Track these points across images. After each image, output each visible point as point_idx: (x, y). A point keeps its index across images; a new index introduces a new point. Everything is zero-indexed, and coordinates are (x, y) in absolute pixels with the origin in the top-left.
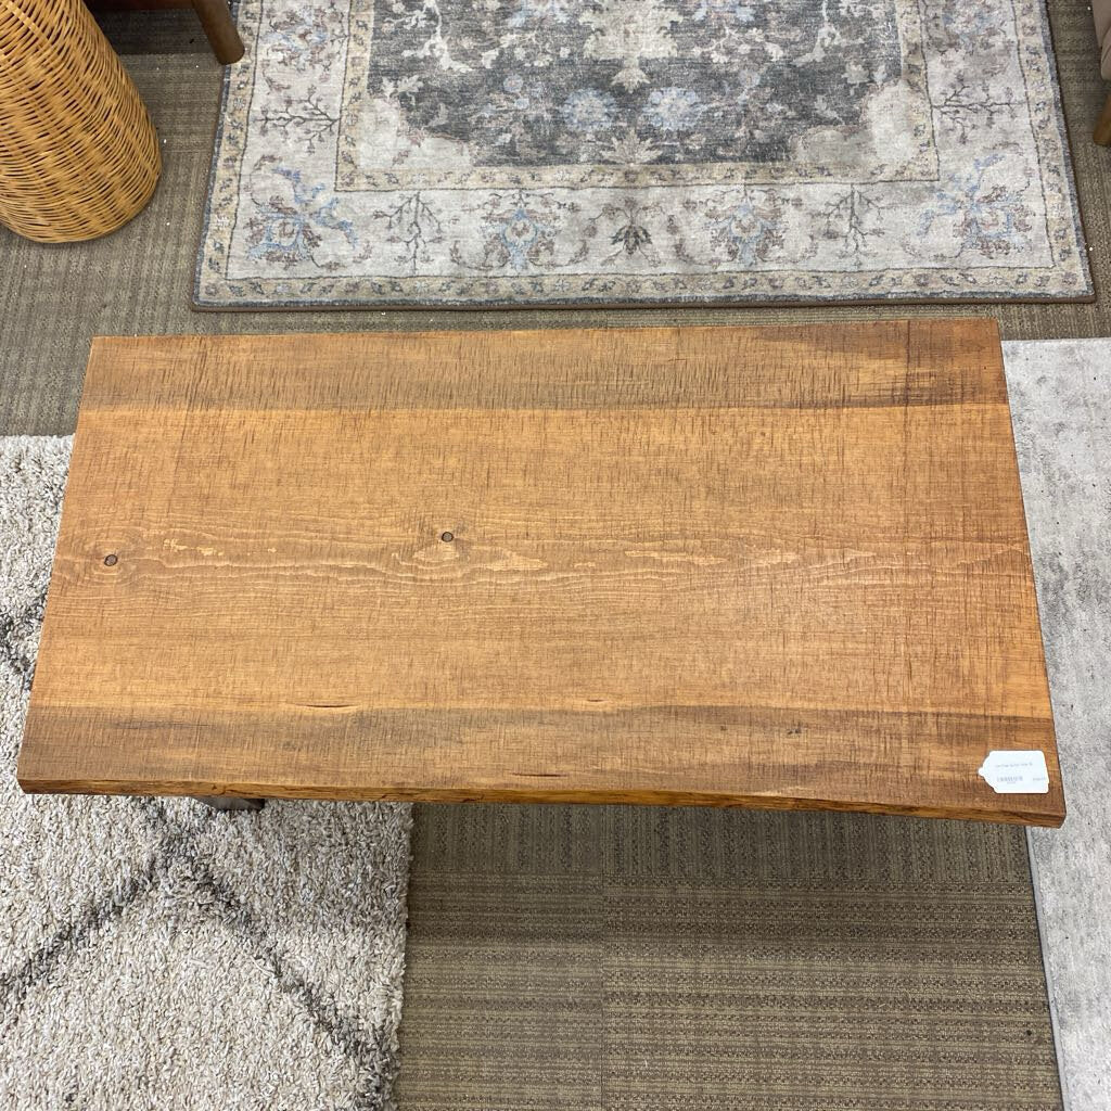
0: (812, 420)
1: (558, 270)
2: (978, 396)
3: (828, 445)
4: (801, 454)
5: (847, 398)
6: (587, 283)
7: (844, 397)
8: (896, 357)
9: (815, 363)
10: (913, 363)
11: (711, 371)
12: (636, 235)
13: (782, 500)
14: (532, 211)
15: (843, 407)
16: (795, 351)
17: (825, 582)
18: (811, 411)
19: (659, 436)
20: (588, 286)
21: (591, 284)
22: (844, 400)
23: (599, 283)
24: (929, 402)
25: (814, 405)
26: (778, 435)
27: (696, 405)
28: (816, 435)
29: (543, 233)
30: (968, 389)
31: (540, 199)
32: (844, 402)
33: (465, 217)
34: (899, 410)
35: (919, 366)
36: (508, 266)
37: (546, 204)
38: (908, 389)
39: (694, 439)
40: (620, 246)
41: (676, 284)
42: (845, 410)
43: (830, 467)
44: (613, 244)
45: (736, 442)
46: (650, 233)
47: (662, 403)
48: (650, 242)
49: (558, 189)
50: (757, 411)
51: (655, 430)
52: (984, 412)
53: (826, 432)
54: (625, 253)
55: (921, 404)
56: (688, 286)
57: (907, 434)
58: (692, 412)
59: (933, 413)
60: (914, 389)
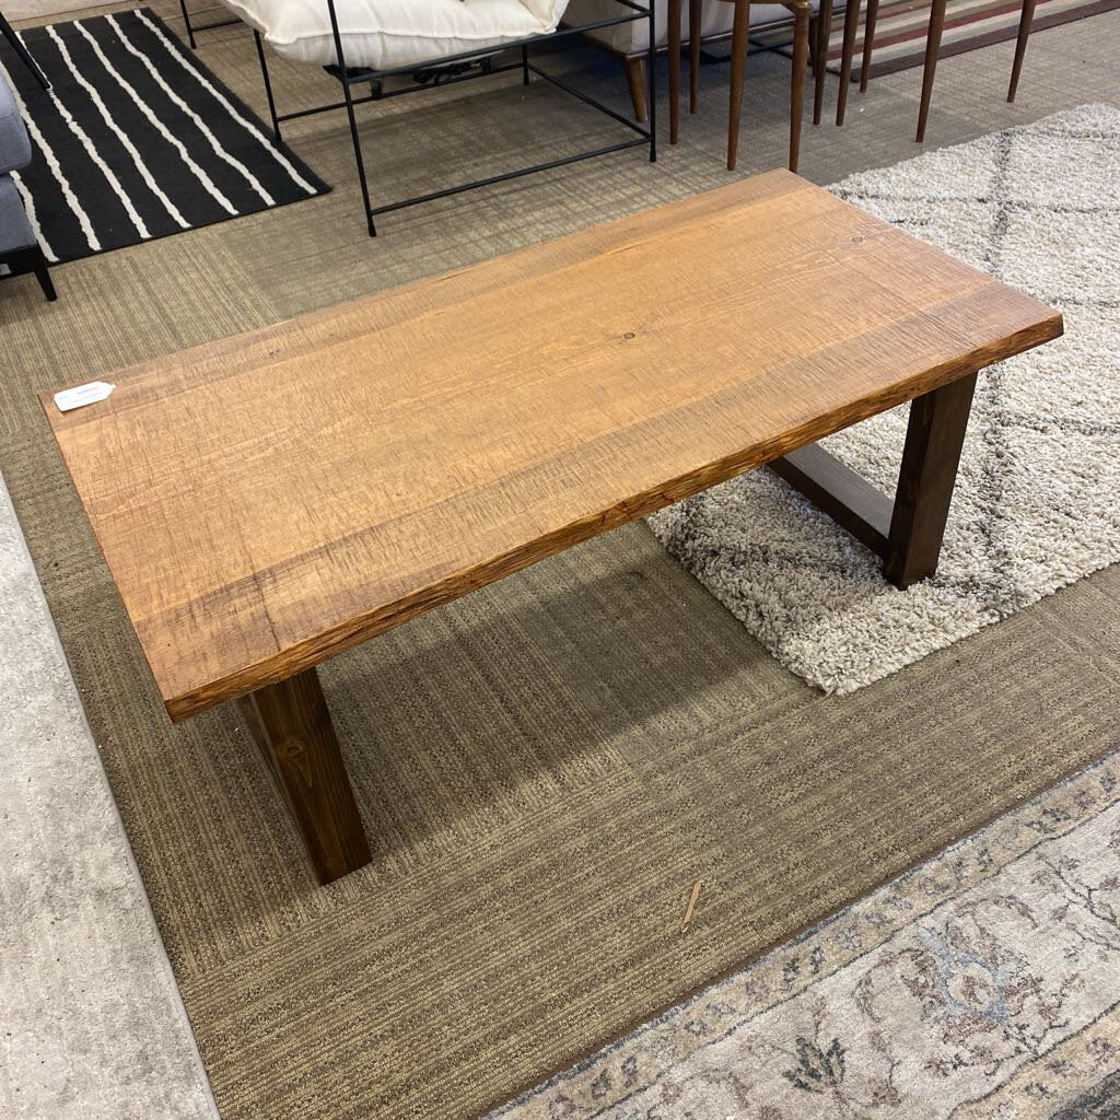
0: (354, 523)
1: (873, 958)
2: (173, 616)
3: (327, 512)
4: (352, 497)
5: (325, 554)
6: (822, 960)
7: (329, 555)
8: (282, 610)
9: (375, 567)
10: (261, 613)
11: (485, 517)
12: (813, 1074)
13: (353, 460)
14: (989, 1028)
15: (325, 546)
16: (404, 568)
17: (285, 429)
18: (359, 529)
19: (500, 456)
20: (817, 956)
21: (814, 961)
22: (328, 551)
23: (806, 968)
24: (228, 588)
25: (359, 536)
26: (382, 501)
27: (481, 488)
28: (344, 515)
29: (942, 1003)
30: (185, 618)
31: (996, 1056)
32: (327, 550)
33: (1066, 969)
34: (262, 566)
35: (252, 614)
36: (940, 928)
37: (981, 1053)
38: (259, 589)
39: (465, 465)
40: (824, 1044)
41: (704, 1027)
42: (322, 544)
43: (316, 498)
44: (835, 1041)
45: (423, 479)
46: (799, 1092)
47: (516, 476)
48: (788, 1075)
49: (988, 1089)
50: (416, 508)
51: (508, 455)
52: (162, 604)
53: (334, 521)
54: (809, 1035)
55: (238, 583)
56: (684, 1032)
57: (245, 551)
58: (480, 482)
59: (221, 580)
60: (250, 592)
